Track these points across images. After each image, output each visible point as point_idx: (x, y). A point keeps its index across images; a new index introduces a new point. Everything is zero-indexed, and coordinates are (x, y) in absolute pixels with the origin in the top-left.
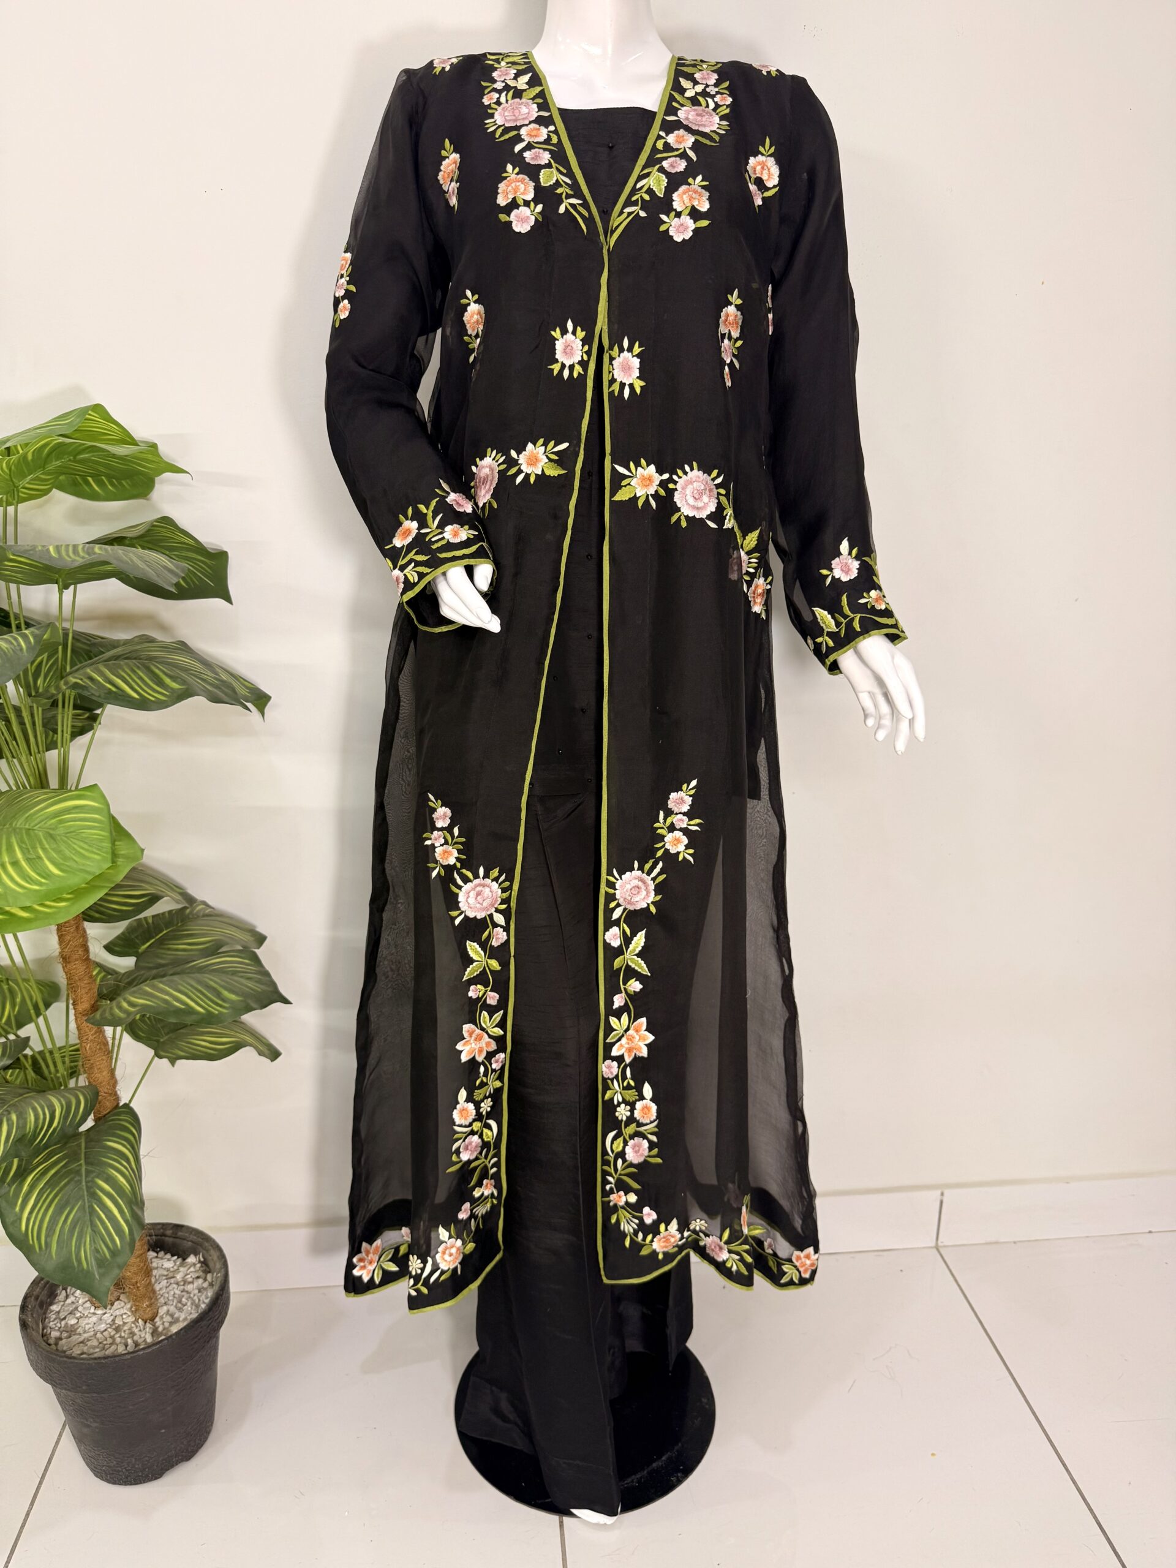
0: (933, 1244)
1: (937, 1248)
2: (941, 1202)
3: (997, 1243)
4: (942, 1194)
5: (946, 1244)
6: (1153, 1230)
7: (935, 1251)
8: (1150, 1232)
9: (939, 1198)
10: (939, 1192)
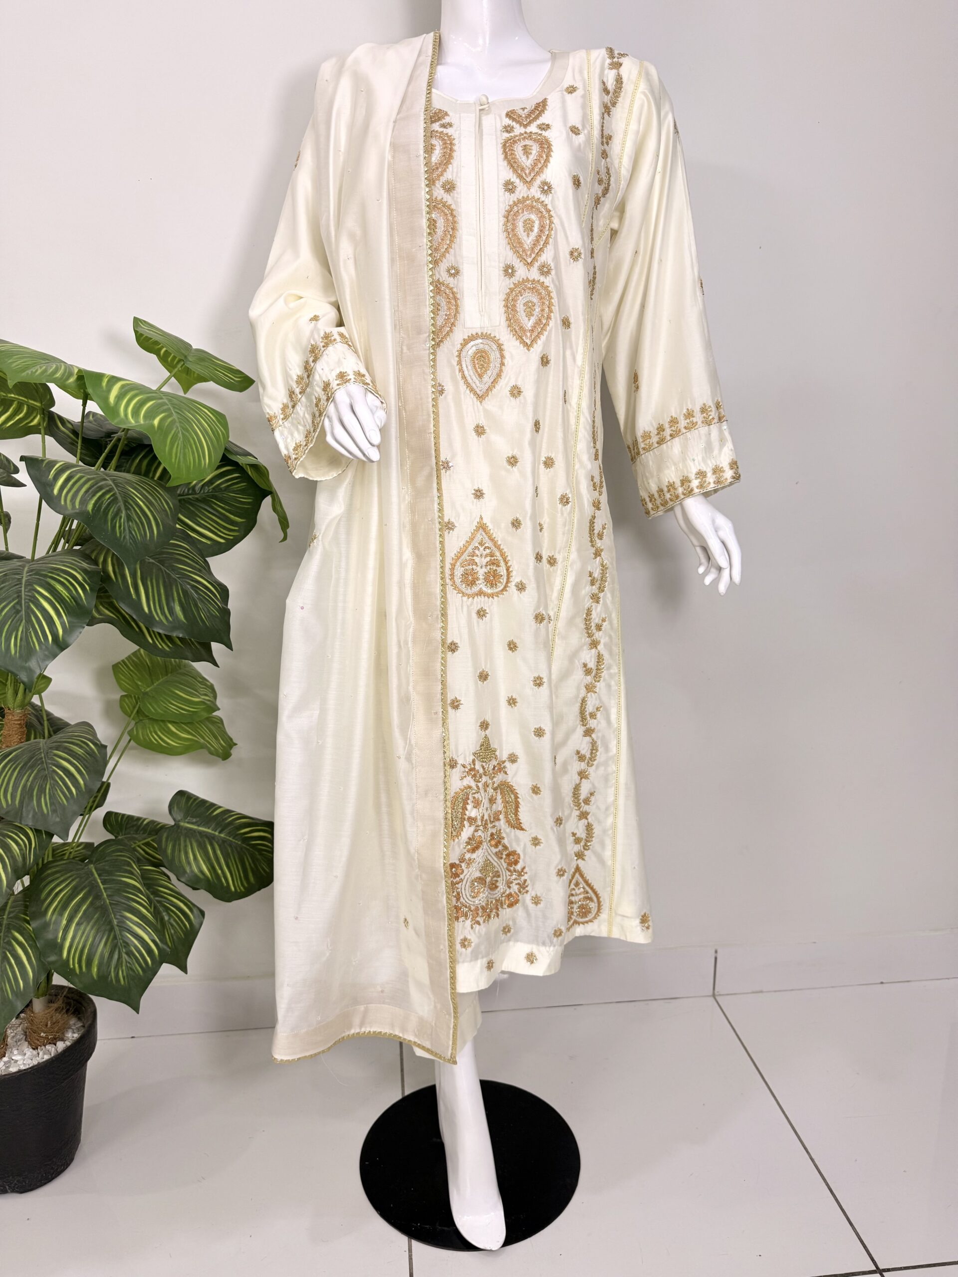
0: (711, 994)
3: (763, 992)
4: (716, 951)
5: (721, 994)
6: (883, 981)
7: (713, 998)
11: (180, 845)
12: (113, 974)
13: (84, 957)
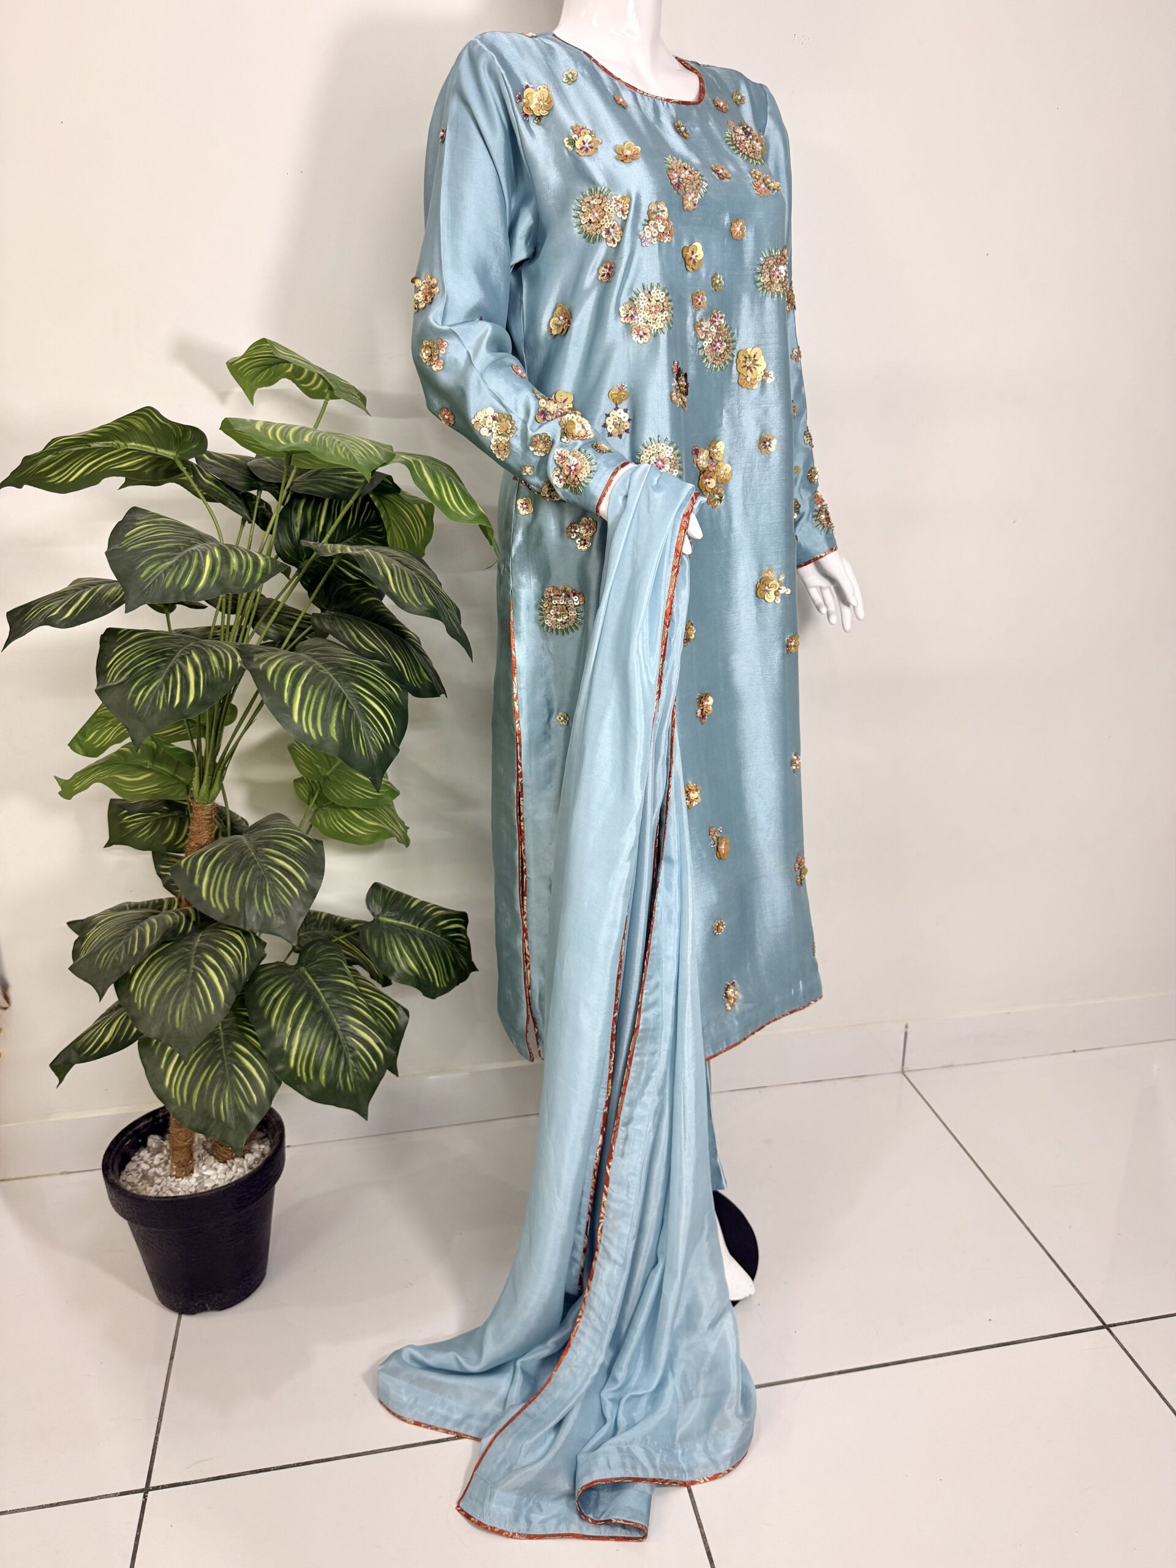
0: (899, 1069)
1: (903, 1072)
2: (906, 1034)
3: (951, 1066)
4: (906, 1026)
5: (911, 1069)
6: (1076, 1049)
7: (901, 1075)
8: (1074, 1051)
9: (904, 1030)
10: (904, 1026)
11: (384, 941)
12: (340, 1080)
13: (312, 1064)
